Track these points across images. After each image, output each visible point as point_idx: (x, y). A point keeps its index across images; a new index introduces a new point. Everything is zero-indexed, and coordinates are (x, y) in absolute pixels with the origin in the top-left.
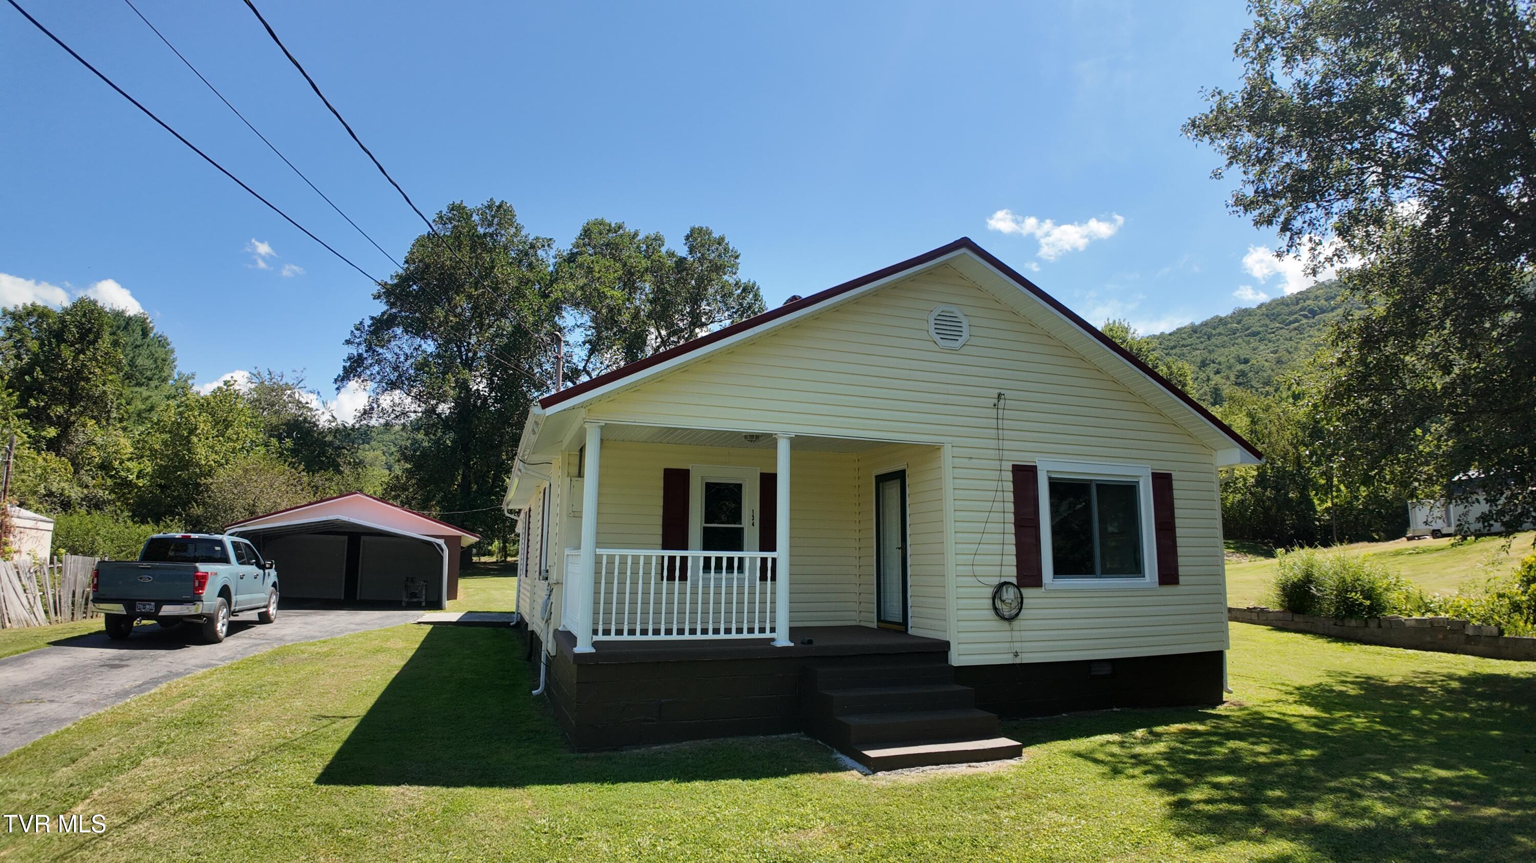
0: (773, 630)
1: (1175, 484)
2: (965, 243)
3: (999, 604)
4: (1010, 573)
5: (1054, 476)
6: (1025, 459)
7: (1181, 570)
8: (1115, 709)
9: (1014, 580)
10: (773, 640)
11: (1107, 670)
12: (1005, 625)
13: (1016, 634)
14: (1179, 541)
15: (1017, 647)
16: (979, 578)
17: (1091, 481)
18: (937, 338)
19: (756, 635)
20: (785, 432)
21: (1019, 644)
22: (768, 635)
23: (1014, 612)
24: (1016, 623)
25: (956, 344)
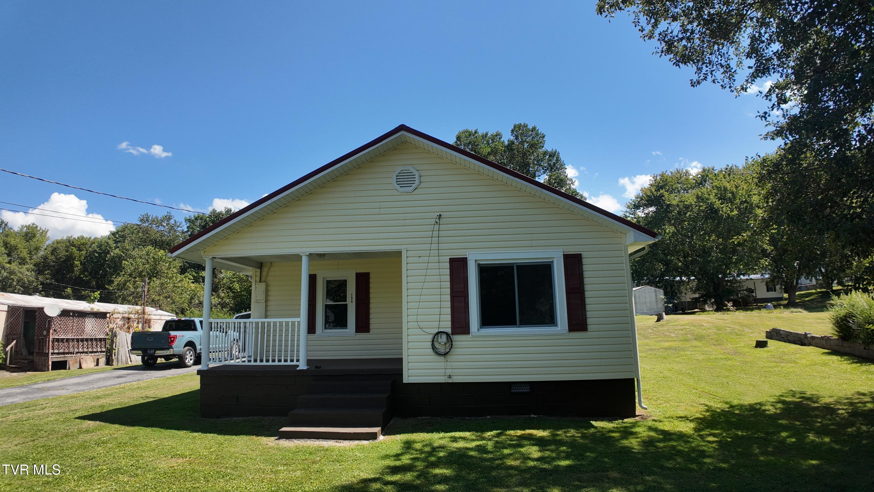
0: (298, 361)
1: (585, 261)
2: (402, 128)
3: (437, 345)
4: (447, 326)
5: (481, 263)
6: (458, 254)
7: (589, 321)
8: (532, 416)
9: (449, 331)
10: (298, 366)
11: (526, 389)
12: (442, 358)
13: (449, 364)
14: (588, 301)
15: (449, 372)
16: (423, 330)
17: (513, 263)
18: (398, 187)
19: (289, 363)
20: (304, 253)
21: (450, 370)
22: (295, 363)
23: (448, 350)
24: (448, 357)
25: (410, 189)
